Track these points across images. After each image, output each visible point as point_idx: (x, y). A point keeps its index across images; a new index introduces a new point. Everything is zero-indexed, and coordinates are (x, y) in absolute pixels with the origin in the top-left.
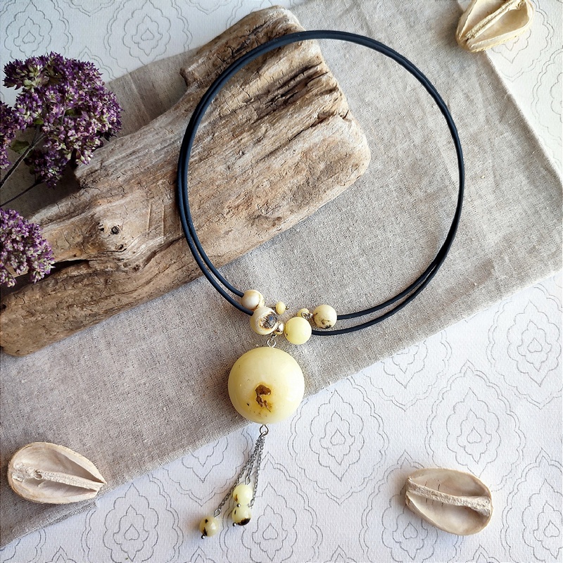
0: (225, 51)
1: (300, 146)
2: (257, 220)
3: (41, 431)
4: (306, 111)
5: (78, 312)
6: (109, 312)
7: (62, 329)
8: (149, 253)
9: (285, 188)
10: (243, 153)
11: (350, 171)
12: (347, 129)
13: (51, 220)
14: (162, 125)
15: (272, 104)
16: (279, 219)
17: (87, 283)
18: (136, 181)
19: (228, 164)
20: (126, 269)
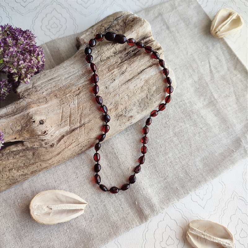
0: (101, 29)
1: (144, 77)
2: (120, 117)
5: (16, 174)
6: (34, 173)
8: (60, 136)
9: (135, 99)
10: (114, 80)
14: (68, 65)
15: (127, 55)
16: (131, 117)
17: (22, 155)
18: (53, 94)
19: (106, 85)
20: (46, 146)
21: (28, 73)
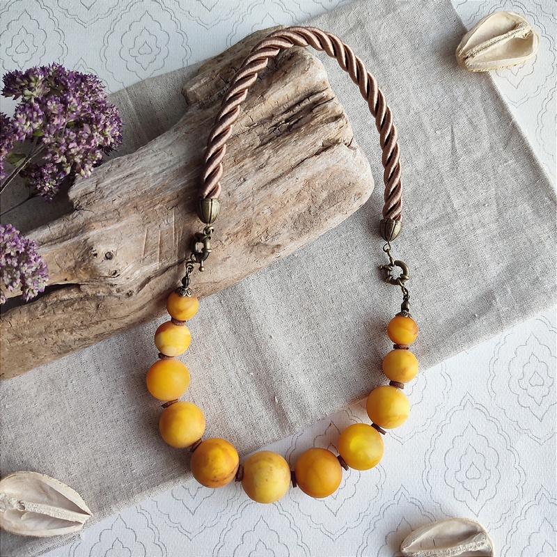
0: (228, 72)
1: (303, 174)
2: (256, 247)
3: (25, 459)
4: (310, 139)
5: (67, 337)
6: (99, 337)
7: (49, 353)
8: (143, 279)
9: (285, 215)
10: (245, 180)
11: (352, 200)
12: (351, 158)
13: (42, 243)
14: (162, 147)
15: (275, 129)
16: (278, 246)
17: (78, 308)
18: (132, 204)
19: (229, 190)
20: (118, 294)
21: (86, 162)
